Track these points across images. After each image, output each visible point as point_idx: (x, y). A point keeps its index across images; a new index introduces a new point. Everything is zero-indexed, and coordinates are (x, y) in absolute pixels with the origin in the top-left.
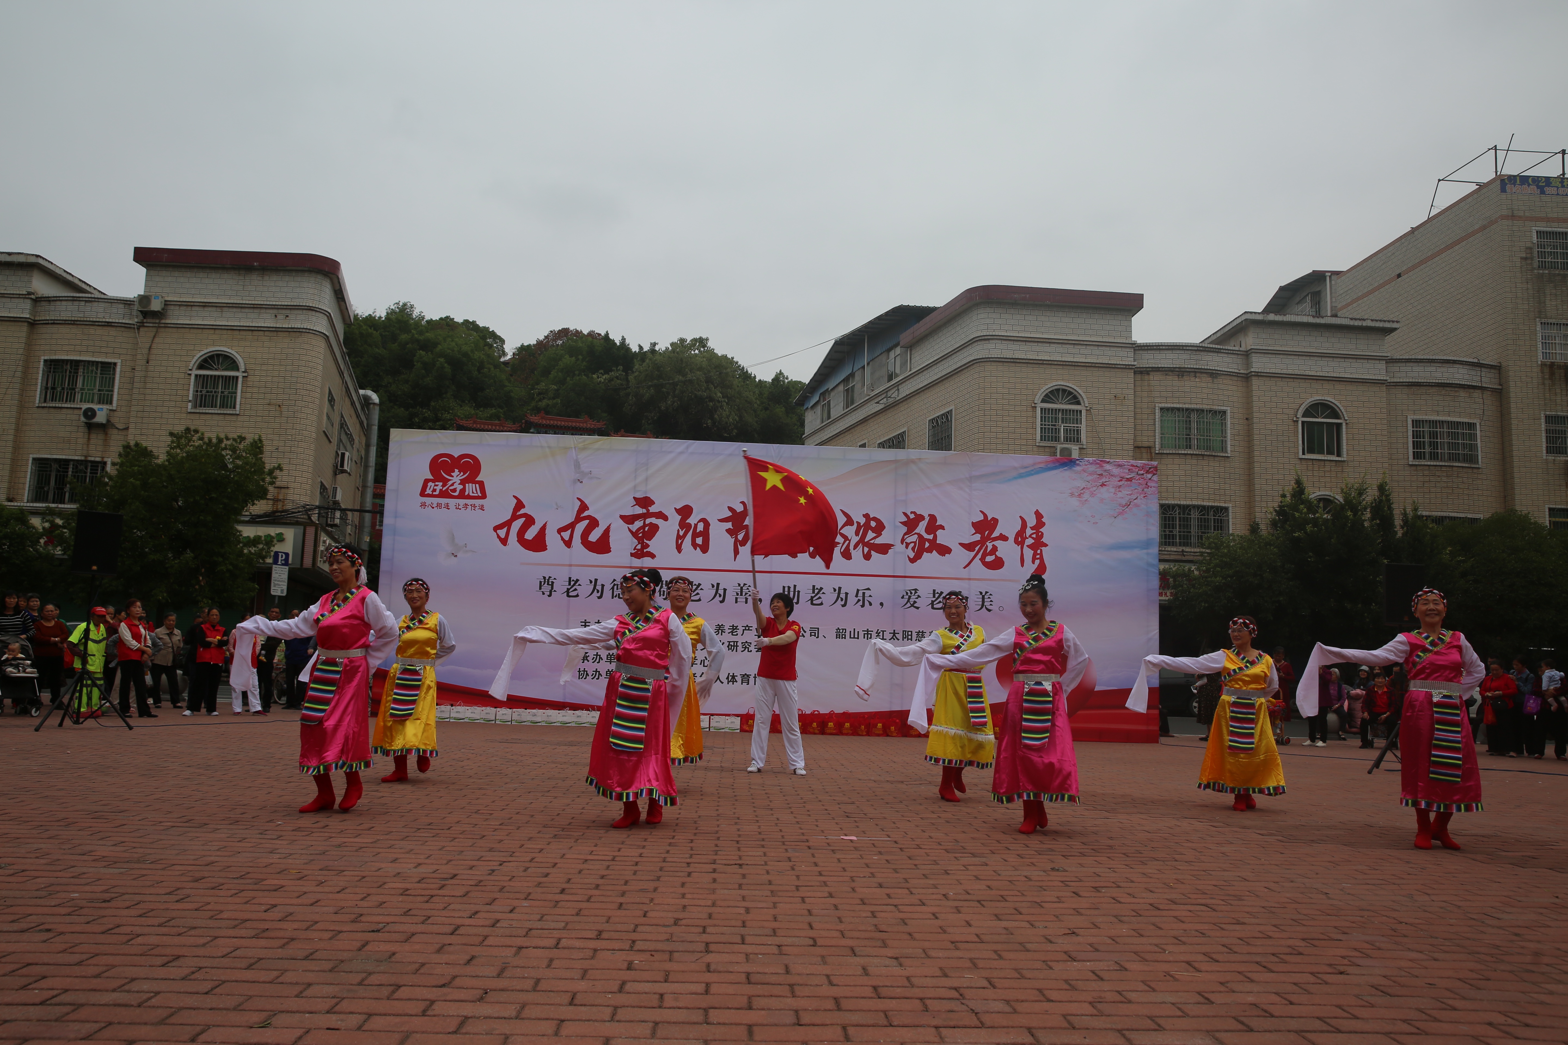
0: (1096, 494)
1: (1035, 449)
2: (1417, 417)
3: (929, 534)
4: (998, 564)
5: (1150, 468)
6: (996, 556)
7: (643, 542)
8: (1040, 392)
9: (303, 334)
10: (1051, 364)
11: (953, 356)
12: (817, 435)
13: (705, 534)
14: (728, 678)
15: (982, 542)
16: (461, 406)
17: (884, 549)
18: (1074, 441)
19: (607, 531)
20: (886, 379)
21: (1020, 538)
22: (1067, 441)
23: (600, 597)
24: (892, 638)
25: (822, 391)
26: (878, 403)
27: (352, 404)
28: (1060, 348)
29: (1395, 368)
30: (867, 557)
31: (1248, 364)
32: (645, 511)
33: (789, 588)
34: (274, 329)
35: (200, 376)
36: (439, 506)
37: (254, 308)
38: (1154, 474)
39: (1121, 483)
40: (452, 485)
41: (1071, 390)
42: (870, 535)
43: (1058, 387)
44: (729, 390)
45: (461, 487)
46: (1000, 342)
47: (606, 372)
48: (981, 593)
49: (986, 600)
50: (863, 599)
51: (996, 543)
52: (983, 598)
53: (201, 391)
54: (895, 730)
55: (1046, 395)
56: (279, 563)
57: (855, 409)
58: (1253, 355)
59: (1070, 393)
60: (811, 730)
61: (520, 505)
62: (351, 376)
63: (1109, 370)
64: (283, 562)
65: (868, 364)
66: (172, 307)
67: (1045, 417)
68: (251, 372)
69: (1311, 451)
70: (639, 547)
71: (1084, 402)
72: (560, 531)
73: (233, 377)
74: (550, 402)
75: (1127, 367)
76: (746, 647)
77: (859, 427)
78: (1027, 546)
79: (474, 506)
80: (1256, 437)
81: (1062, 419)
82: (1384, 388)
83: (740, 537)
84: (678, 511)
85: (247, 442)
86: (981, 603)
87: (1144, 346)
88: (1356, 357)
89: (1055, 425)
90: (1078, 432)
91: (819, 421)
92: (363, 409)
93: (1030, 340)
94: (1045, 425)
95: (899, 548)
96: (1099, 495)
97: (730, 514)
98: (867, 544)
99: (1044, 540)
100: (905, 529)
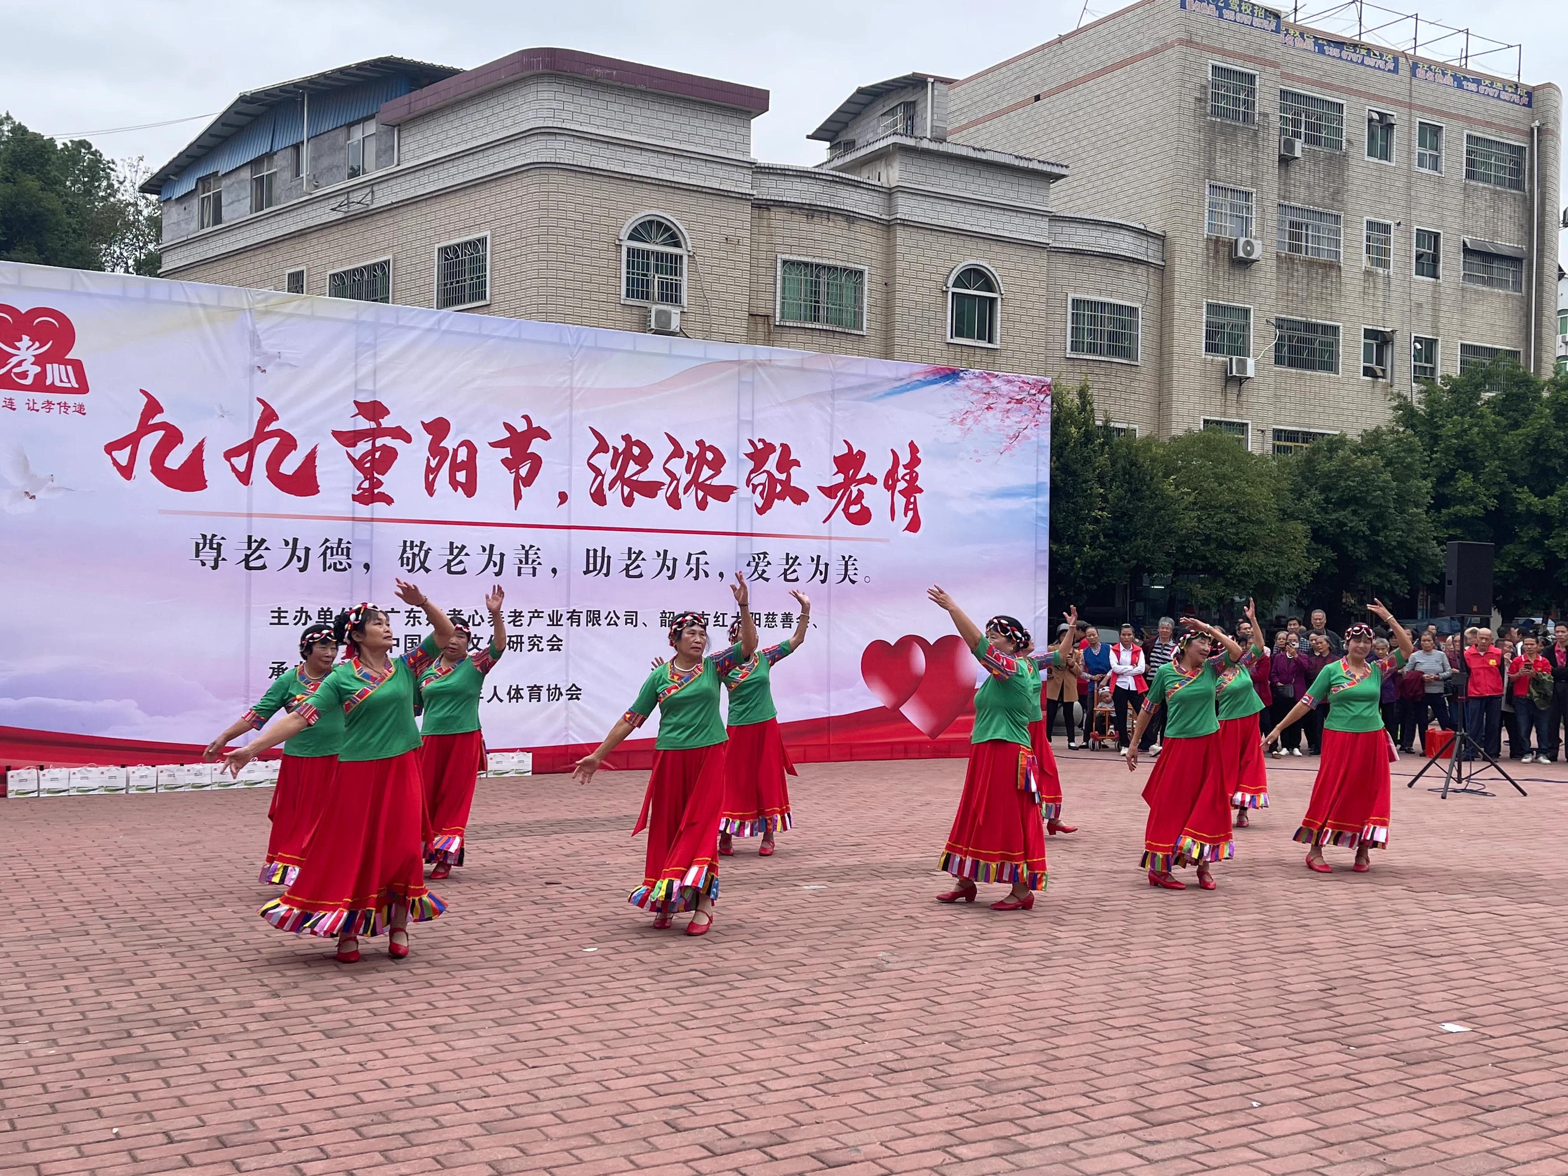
0: (980, 421)
1: (619, 308)
2: (1078, 296)
3: (781, 473)
4: (864, 516)
6: (862, 505)
7: (373, 477)
8: (628, 224)
10: (643, 183)
11: (488, 152)
13: (470, 466)
14: (509, 693)
15: (845, 486)
17: (724, 493)
18: (673, 301)
19: (311, 458)
20: (346, 171)
21: (890, 481)
22: (664, 300)
23: (302, 570)
25: (204, 174)
26: (329, 208)
28: (655, 160)
29: (1058, 228)
30: (702, 505)
31: (890, 207)
32: (373, 425)
33: (595, 551)
39: (1009, 406)
40: (19, 364)
41: (669, 224)
42: (706, 472)
43: (652, 218)
45: (38, 369)
46: (571, 139)
48: (844, 558)
49: (849, 567)
50: (697, 569)
51: (861, 487)
52: (846, 562)
55: (636, 229)
57: (278, 213)
58: (899, 194)
59: (668, 229)
61: (153, 407)
63: (718, 198)
65: (309, 141)
67: (633, 262)
69: (959, 333)
70: (366, 485)
71: (686, 243)
72: (229, 455)
75: (743, 197)
76: (534, 645)
78: (900, 492)
79: (66, 406)
80: (898, 310)
81: (657, 266)
82: (1045, 255)
83: (523, 472)
84: (427, 427)
86: (843, 572)
87: (769, 168)
88: (1017, 210)
89: (646, 275)
90: (677, 287)
91: (194, 224)
93: (615, 141)
94: (633, 274)
95: (744, 491)
96: (983, 422)
97: (507, 435)
98: (701, 486)
99: (918, 483)
100: (752, 464)
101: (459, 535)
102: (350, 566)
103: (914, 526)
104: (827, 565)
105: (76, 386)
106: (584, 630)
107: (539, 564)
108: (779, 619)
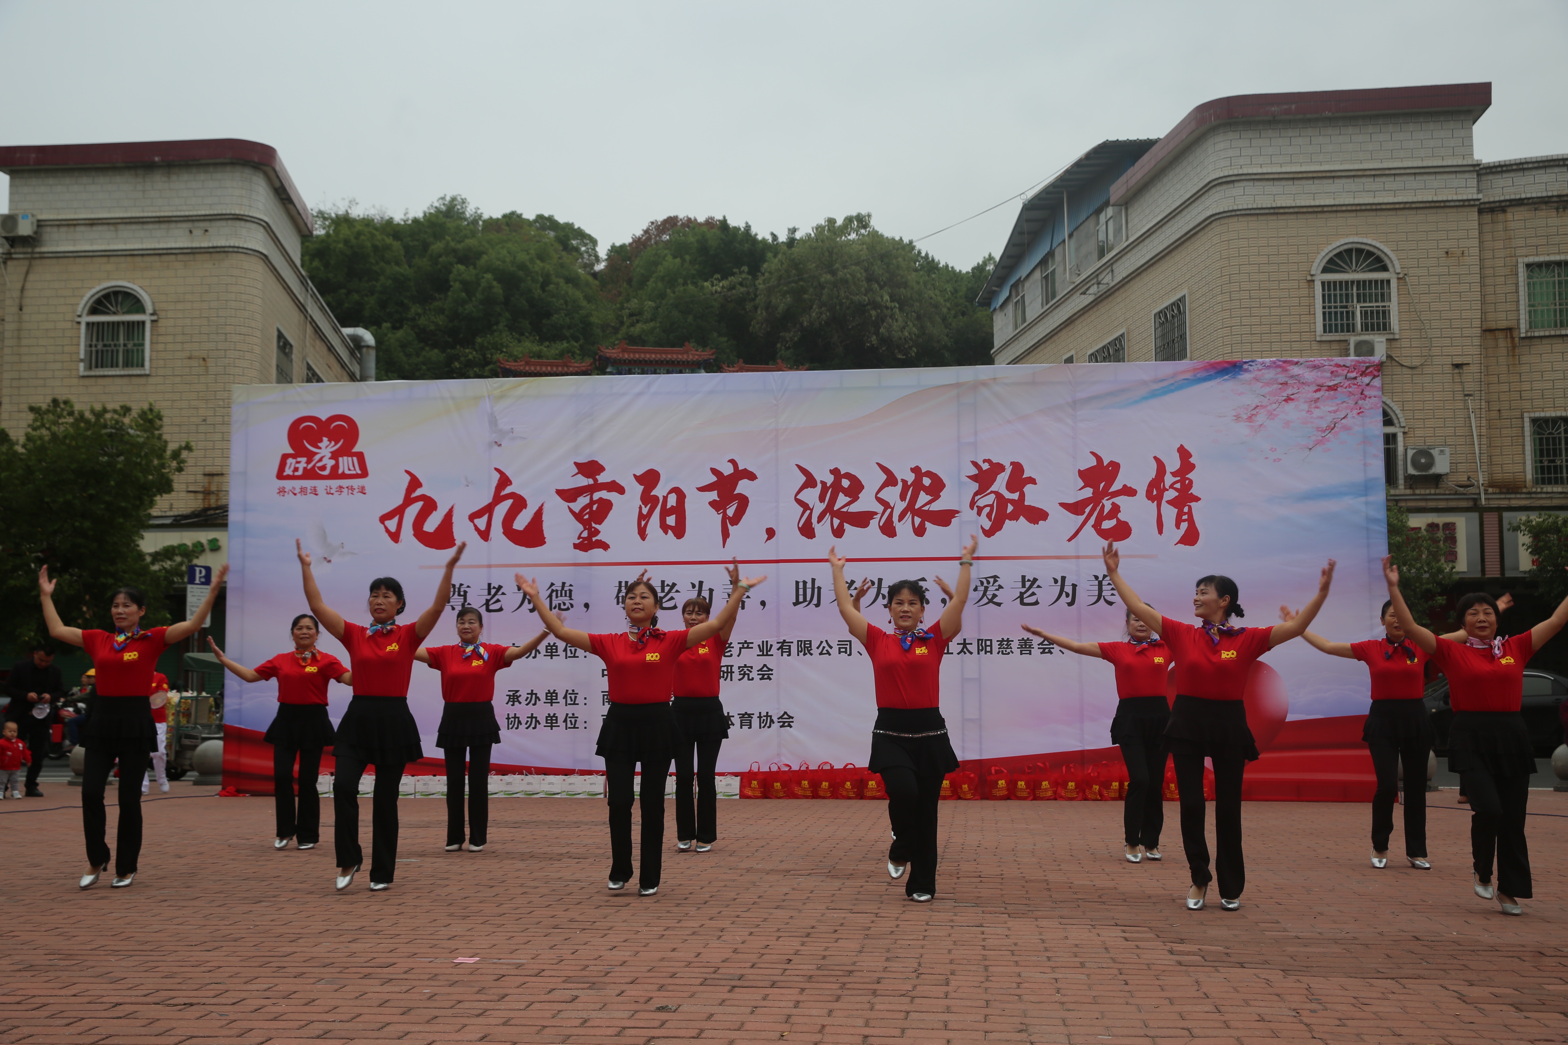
0: (1276, 415)
1: (1315, 346)
3: (1012, 491)
4: (1122, 532)
5: (1367, 368)
6: (1118, 520)
7: (591, 527)
9: (230, 255)
10: (1336, 211)
11: (1184, 213)
12: (1009, 348)
13: (680, 511)
15: (1096, 500)
16: (519, 341)
17: (944, 518)
18: (1379, 329)
19: (538, 515)
20: (1095, 255)
21: (1155, 491)
22: (1367, 330)
24: (962, 651)
25: (1012, 281)
26: (1084, 293)
27: (329, 349)
28: (1351, 184)
30: (920, 531)
32: (591, 481)
33: (805, 583)
34: (189, 251)
35: (93, 323)
36: (303, 491)
37: (159, 222)
38: (1375, 377)
39: (1318, 395)
40: (320, 460)
41: (1371, 249)
42: (923, 498)
43: (1350, 246)
45: (333, 462)
46: (1251, 183)
47: (724, 277)
48: (1096, 577)
49: (1104, 588)
51: (1118, 500)
52: (1100, 584)
53: (96, 346)
54: (970, 789)
55: (1331, 261)
56: (197, 581)
57: (1057, 306)
59: (1370, 254)
60: (844, 793)
61: (415, 483)
62: (322, 308)
63: (1434, 211)
64: (203, 580)
65: (1071, 236)
66: (48, 229)
67: (1329, 295)
68: (162, 314)
70: (585, 534)
71: (1394, 266)
72: (473, 517)
73: (138, 322)
74: (645, 327)
75: (1465, 204)
77: (1064, 332)
78: (1168, 502)
79: (351, 489)
81: (1358, 295)
83: (731, 512)
84: (639, 479)
85: (134, 413)
86: (1096, 593)
87: (1495, 167)
89: (1346, 307)
90: (1385, 313)
91: (1011, 327)
92: (352, 354)
93: (1300, 176)
94: (1330, 307)
95: (968, 514)
96: (1282, 416)
97: (714, 479)
98: (919, 513)
99: (1194, 491)
100: (975, 486)
101: (670, 574)
102: (572, 606)
103: (1191, 537)
104: (1074, 586)
105: (359, 472)
106: (795, 660)
107: (748, 597)
108: (1015, 645)
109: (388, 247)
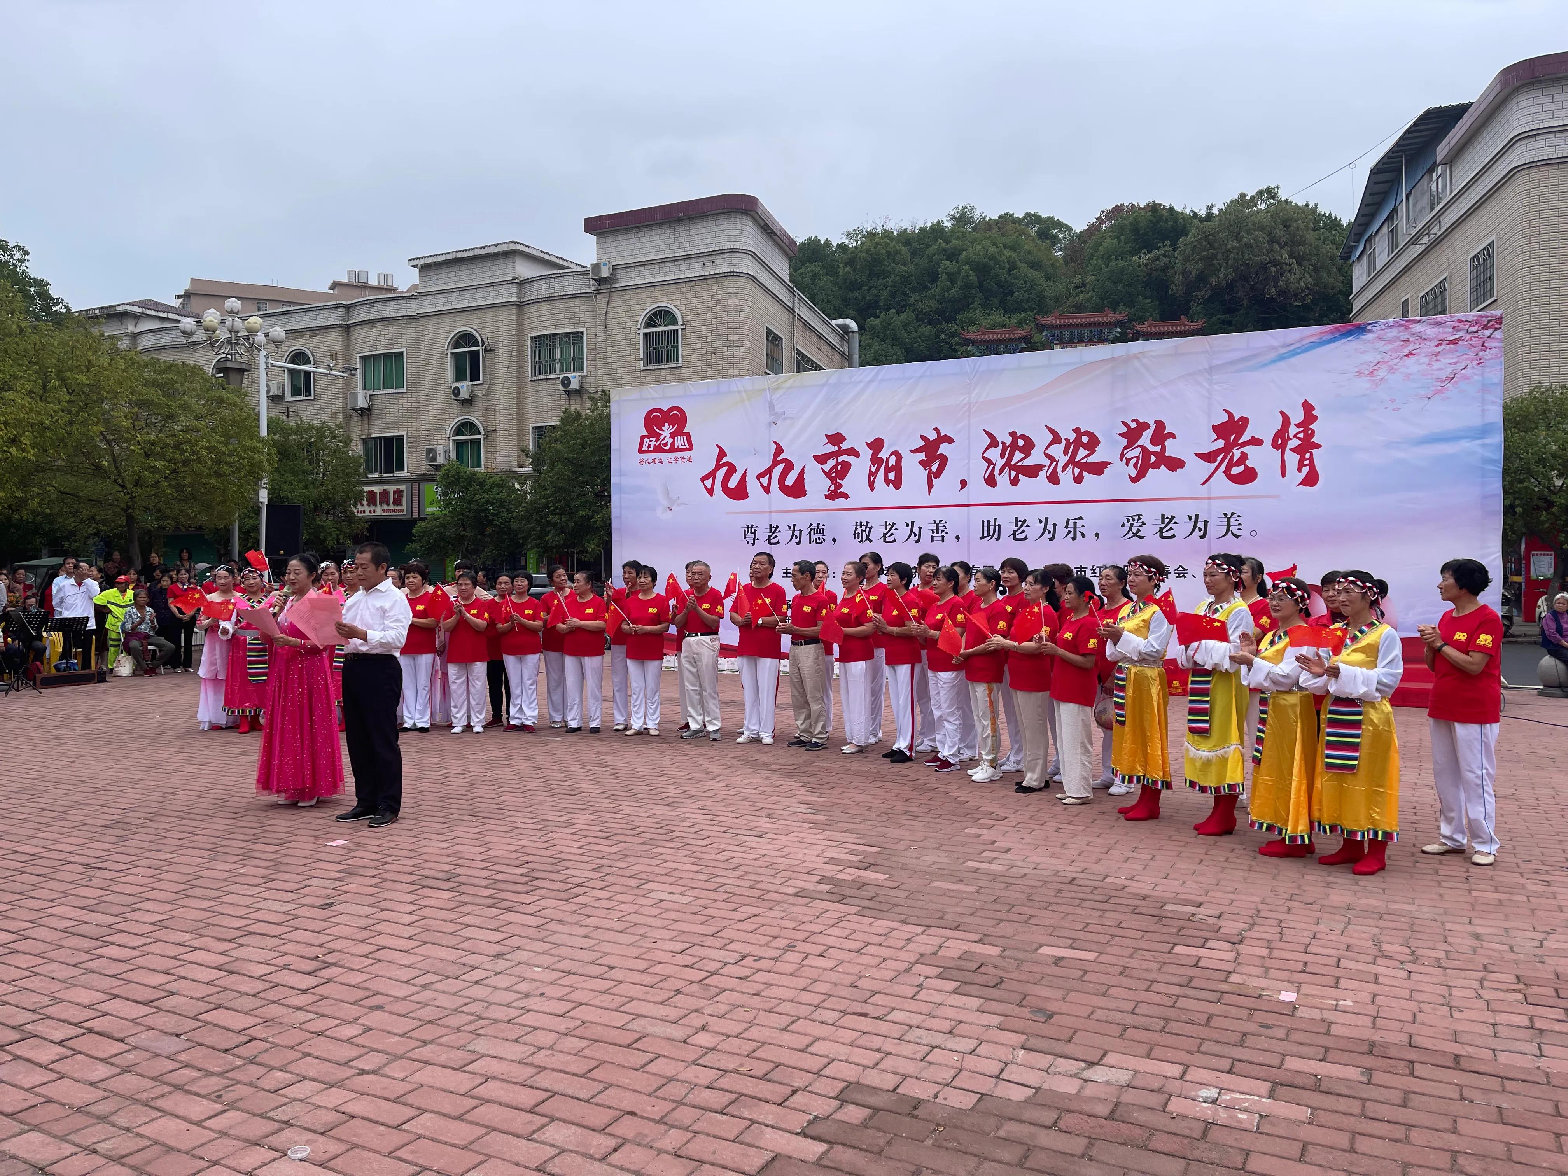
0: (1397, 369)
3: (1155, 445)
4: (1249, 476)
5: (1489, 321)
6: (1246, 466)
7: (836, 482)
9: (729, 278)
11: (1494, 167)
13: (898, 468)
15: (1227, 450)
19: (802, 473)
20: (1428, 210)
21: (1280, 440)
23: (798, 544)
25: (1367, 236)
26: (1417, 243)
27: (818, 337)
30: (1078, 480)
32: (837, 448)
33: (989, 522)
34: (703, 278)
35: (648, 333)
36: (654, 461)
37: (685, 259)
38: (1496, 329)
39: (1439, 349)
42: (1082, 453)
44: (1301, 248)
47: (1150, 251)
48: (1225, 515)
49: (1231, 524)
50: (1074, 531)
51: (1245, 449)
52: (1229, 521)
53: (649, 349)
57: (1397, 256)
61: (722, 454)
62: (810, 309)
65: (1408, 195)
66: (619, 271)
68: (687, 324)
70: (833, 488)
72: (759, 477)
73: (674, 330)
77: (1401, 278)
78: (1292, 449)
79: (683, 458)
83: (934, 468)
84: (869, 445)
86: (1224, 528)
92: (842, 338)
95: (1118, 465)
96: (1403, 370)
97: (922, 443)
98: (1078, 464)
99: (1315, 440)
100: (1125, 442)
101: (891, 516)
102: (824, 540)
103: (1311, 480)
104: (1206, 522)
107: (947, 533)
109: (898, 252)
